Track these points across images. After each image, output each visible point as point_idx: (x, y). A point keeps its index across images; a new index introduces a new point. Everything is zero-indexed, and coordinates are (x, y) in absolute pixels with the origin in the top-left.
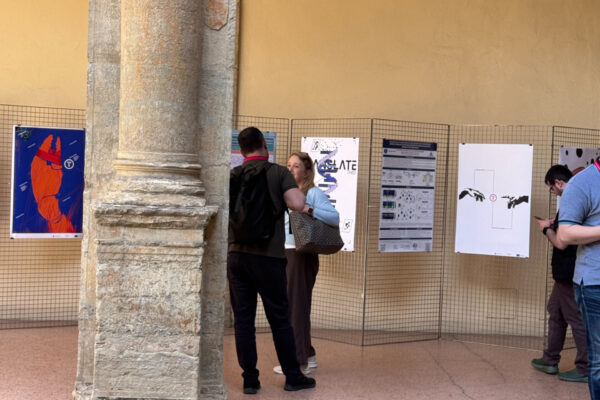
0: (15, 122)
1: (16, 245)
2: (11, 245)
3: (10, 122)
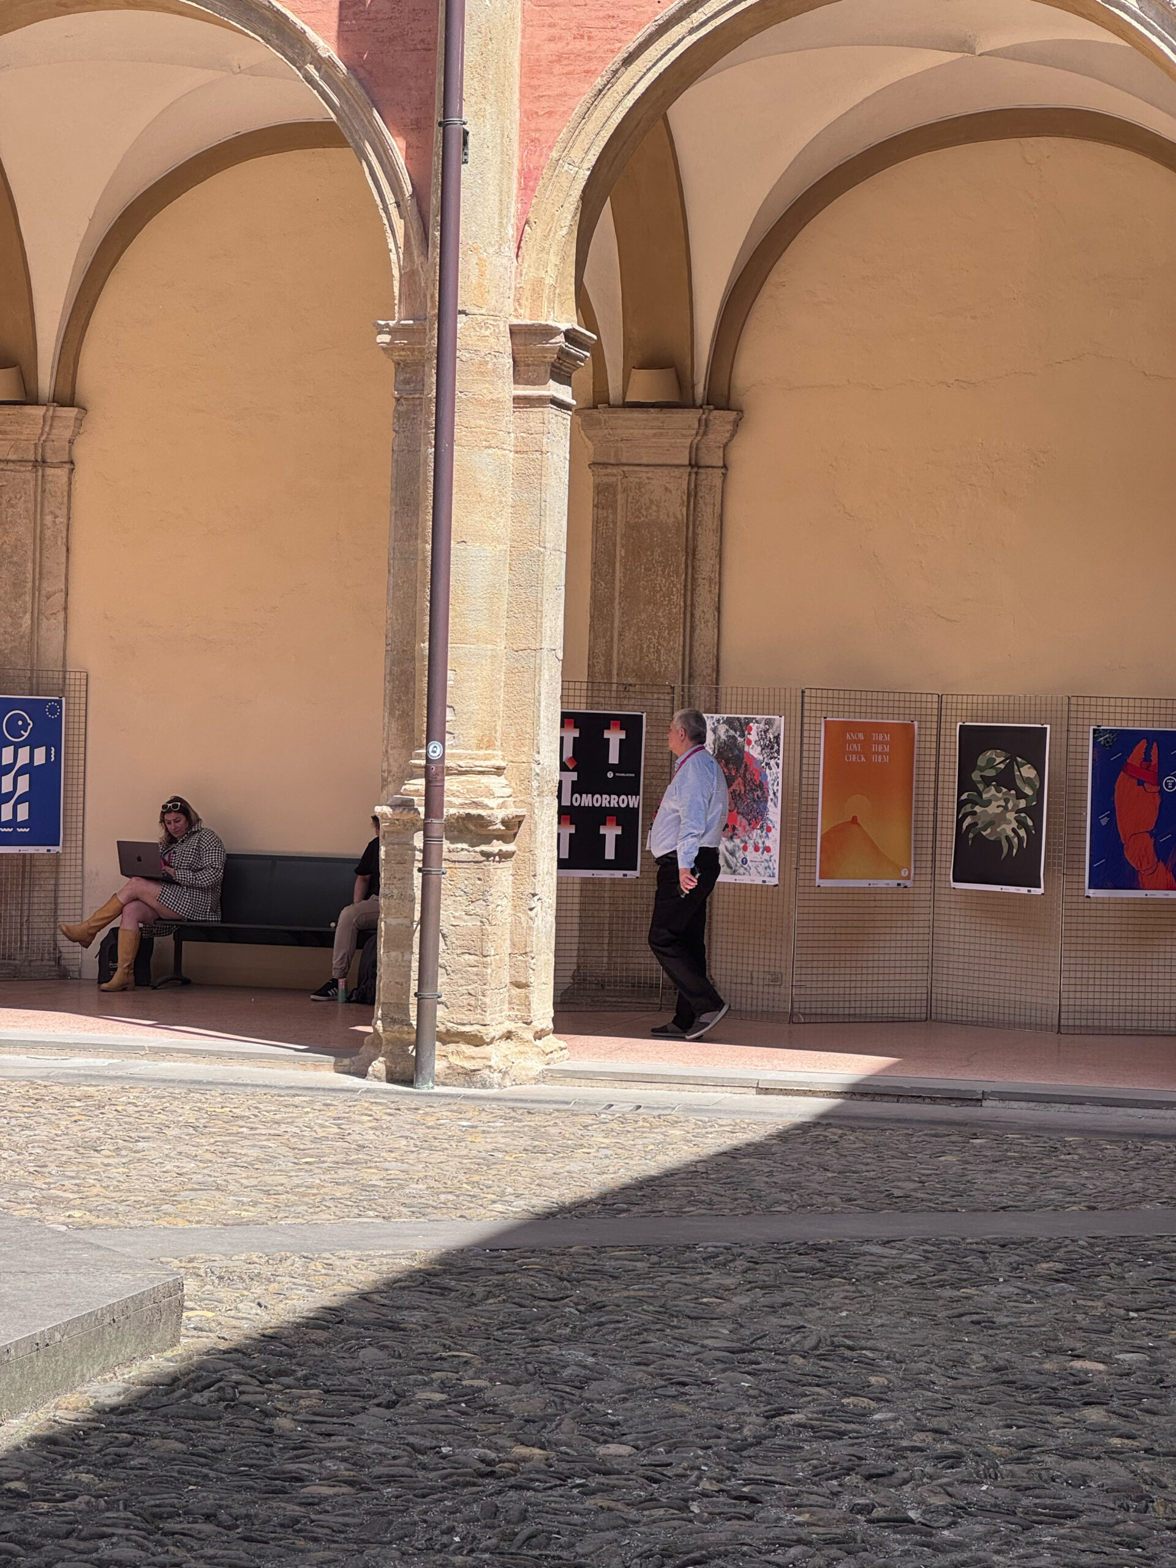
0: (1093, 722)
1: (1093, 906)
2: (1087, 906)
3: (1086, 722)
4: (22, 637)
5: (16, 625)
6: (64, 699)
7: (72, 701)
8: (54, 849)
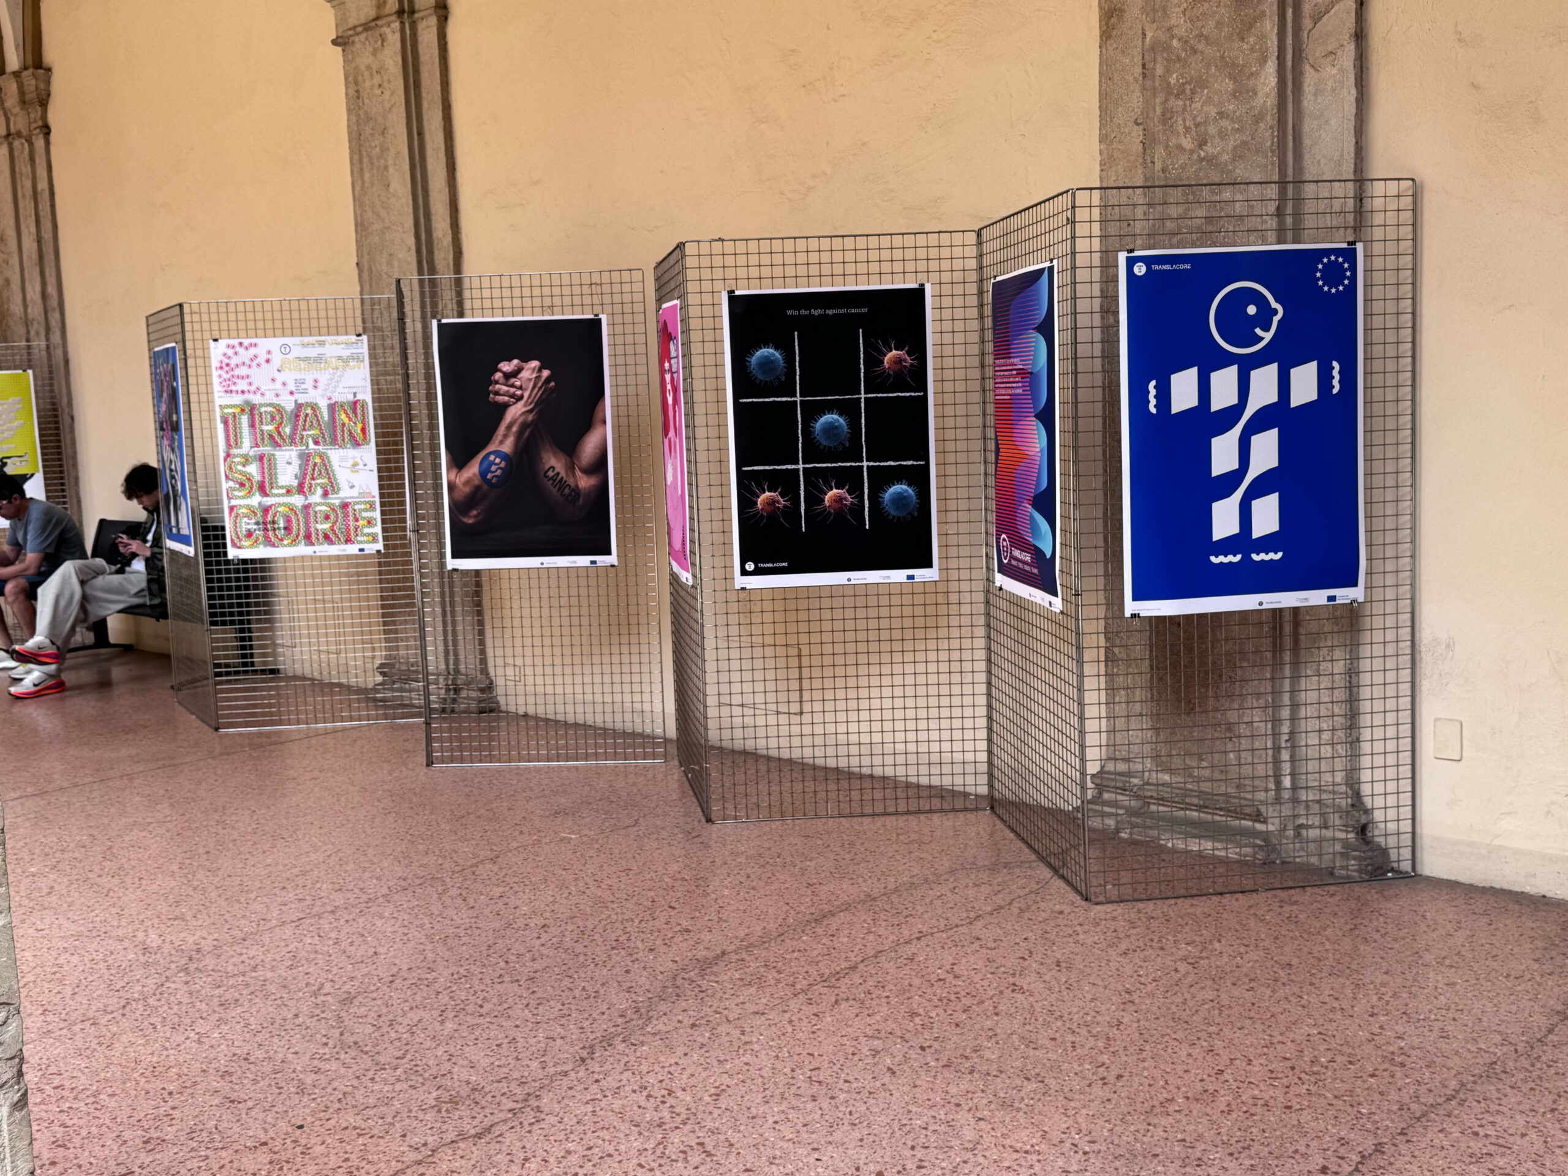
4: (1258, 119)
5: (1243, 92)
6: (1359, 247)
7: (1378, 248)
8: (1344, 595)
